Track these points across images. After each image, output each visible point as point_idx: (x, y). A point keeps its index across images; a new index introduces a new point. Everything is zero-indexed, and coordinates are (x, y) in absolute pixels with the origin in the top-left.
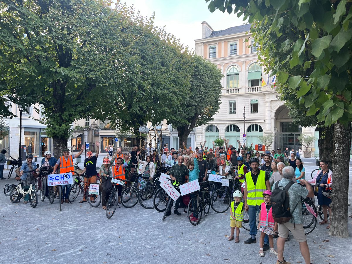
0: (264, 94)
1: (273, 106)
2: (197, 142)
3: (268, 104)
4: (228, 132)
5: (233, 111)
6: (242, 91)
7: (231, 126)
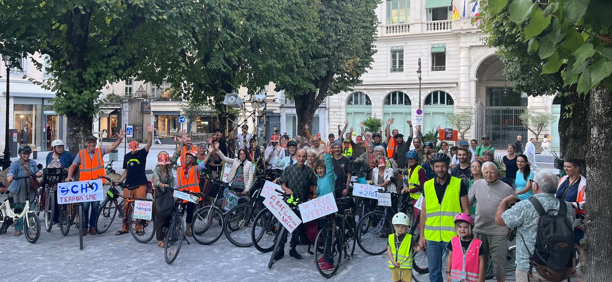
0: (457, 35)
1: (473, 57)
2: (331, 123)
3: (463, 53)
4: (389, 106)
5: (397, 67)
6: (415, 30)
7: (394, 94)
